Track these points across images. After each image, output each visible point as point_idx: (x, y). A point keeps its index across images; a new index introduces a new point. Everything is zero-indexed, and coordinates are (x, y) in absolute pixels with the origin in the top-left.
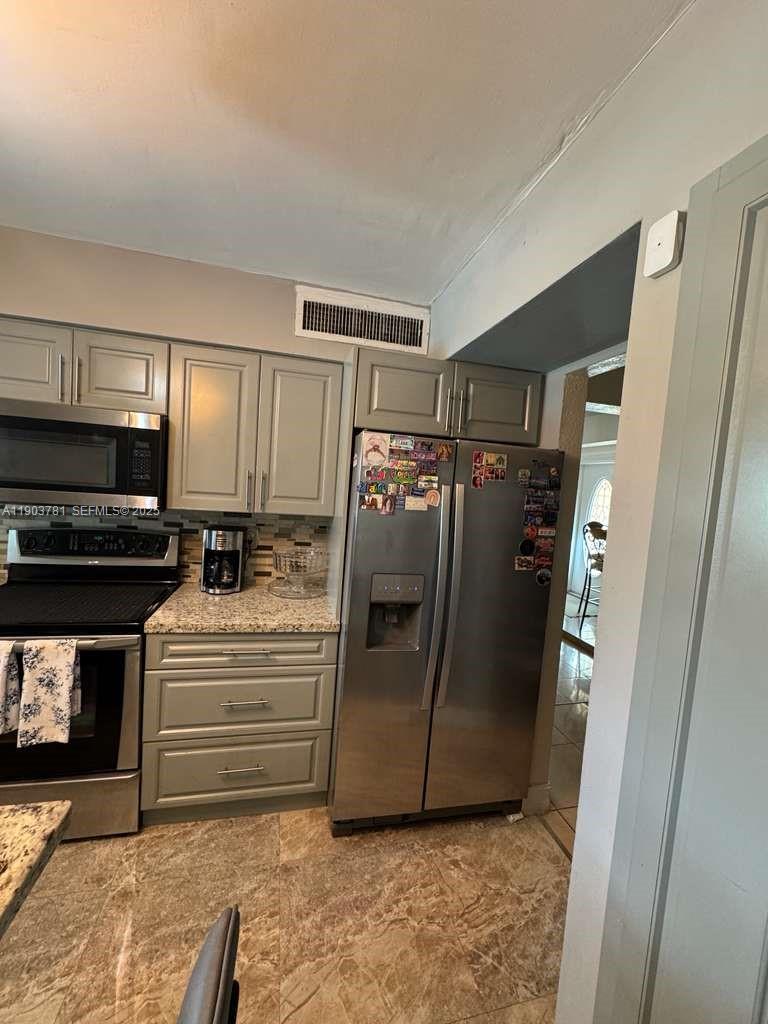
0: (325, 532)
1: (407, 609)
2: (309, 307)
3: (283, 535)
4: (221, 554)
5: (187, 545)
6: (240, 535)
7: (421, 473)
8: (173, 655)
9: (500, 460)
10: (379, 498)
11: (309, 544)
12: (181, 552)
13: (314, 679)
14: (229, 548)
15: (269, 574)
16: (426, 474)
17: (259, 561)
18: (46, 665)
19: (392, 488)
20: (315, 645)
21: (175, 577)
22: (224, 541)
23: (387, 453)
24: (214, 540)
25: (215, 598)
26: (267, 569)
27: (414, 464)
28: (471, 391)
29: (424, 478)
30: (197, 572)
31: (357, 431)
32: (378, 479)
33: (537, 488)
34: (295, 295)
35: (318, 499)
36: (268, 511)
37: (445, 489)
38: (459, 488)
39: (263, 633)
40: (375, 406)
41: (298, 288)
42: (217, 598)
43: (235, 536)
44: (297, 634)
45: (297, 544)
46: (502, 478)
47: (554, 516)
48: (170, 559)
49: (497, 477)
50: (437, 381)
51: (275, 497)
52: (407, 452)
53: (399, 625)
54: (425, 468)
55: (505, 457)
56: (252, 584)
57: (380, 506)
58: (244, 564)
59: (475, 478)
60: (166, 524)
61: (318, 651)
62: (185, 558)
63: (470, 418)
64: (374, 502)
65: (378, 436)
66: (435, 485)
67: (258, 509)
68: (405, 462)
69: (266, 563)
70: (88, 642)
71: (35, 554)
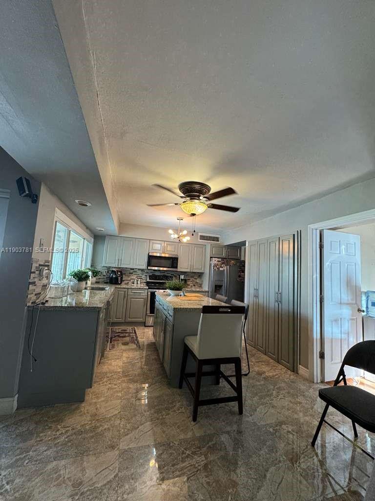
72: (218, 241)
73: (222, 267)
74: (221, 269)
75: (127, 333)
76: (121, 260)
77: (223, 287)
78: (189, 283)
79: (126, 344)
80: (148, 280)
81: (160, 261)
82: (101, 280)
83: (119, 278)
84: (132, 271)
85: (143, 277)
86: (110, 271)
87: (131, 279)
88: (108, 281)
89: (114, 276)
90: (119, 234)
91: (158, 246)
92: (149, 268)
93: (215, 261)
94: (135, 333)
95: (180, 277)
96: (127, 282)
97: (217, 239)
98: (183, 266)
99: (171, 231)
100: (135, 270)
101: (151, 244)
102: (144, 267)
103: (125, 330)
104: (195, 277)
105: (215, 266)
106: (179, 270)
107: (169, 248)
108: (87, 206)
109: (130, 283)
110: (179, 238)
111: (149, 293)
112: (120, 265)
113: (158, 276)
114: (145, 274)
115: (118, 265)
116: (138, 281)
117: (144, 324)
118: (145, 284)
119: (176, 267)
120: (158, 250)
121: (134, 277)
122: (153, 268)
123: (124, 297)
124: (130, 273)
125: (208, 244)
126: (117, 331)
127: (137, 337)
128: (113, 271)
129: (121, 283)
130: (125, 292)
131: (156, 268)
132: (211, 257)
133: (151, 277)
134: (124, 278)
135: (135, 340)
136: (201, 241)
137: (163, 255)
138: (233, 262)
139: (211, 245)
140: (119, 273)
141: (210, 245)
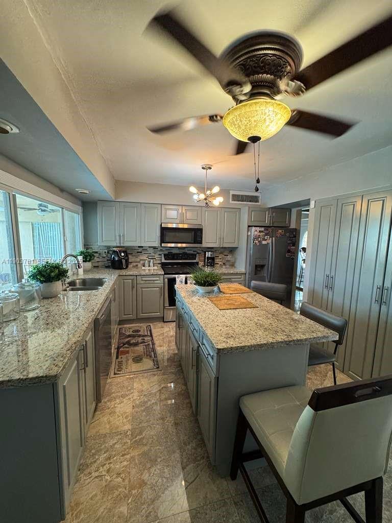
2: (233, 195)
10: (257, 242)
15: (218, 264)
33: (291, 237)
41: (231, 191)
47: (295, 244)
54: (266, 234)
72: (257, 201)
73: (266, 240)
74: (264, 242)
75: (140, 336)
76: (124, 236)
77: (266, 268)
78: (217, 261)
79: (138, 360)
80: (163, 261)
81: (177, 234)
82: (100, 264)
83: (124, 261)
84: (141, 250)
85: (157, 256)
86: (111, 251)
87: (141, 260)
88: (110, 264)
89: (116, 259)
90: (115, 199)
91: (173, 213)
92: (163, 245)
93: (254, 231)
94: (151, 336)
95: (205, 255)
96: (135, 264)
97: (254, 199)
98: (209, 240)
99: (193, 189)
100: (144, 248)
101: (163, 212)
102: (156, 243)
103: (138, 331)
104: (225, 254)
105: (256, 238)
106: (204, 246)
107: (189, 215)
108: (7, 132)
109: (140, 265)
110: (206, 199)
111: (166, 280)
112: (123, 243)
113: (177, 254)
114: (159, 253)
115: (120, 243)
116: (150, 261)
117: (163, 320)
118: (159, 265)
119: (201, 243)
120: (174, 218)
121: (144, 257)
122: (169, 245)
123: (133, 287)
124: (138, 252)
125: (245, 207)
126: (128, 333)
127: (153, 344)
128: (114, 251)
129: (127, 267)
130: (132, 280)
131: (173, 245)
132: (249, 226)
133: (167, 256)
134: (131, 259)
135: (151, 353)
136: (233, 202)
137: (181, 226)
138: (280, 231)
139: (249, 207)
140: (123, 254)
141: (247, 208)
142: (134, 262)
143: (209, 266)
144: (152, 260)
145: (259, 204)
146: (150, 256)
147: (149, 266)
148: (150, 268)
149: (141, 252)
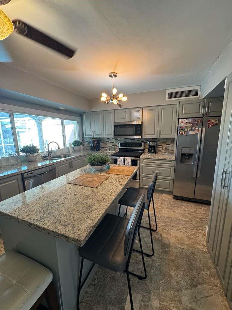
0: (173, 142)
1: (190, 155)
3: (164, 143)
4: (152, 146)
5: (145, 145)
6: (155, 142)
7: (193, 126)
8: (144, 162)
9: (216, 121)
10: (183, 132)
11: (170, 145)
12: (144, 146)
13: (170, 169)
14: (153, 145)
15: (161, 151)
16: (195, 126)
17: (159, 148)
18: (128, 161)
19: (186, 130)
20: (170, 163)
21: (143, 151)
22: (152, 144)
23: (185, 123)
24: (151, 144)
25: (150, 154)
26: (161, 150)
27: (192, 124)
28: (210, 105)
29: (194, 127)
30: (147, 150)
31: (179, 119)
32: (183, 128)
34: (166, 92)
35: (171, 134)
36: (161, 137)
37: (200, 129)
38: (204, 129)
39: (160, 159)
40: (183, 113)
42: (151, 155)
43: (154, 143)
44: (166, 160)
45: (167, 145)
46: (217, 125)
48: (142, 147)
49: (215, 125)
50: (200, 104)
51: (162, 134)
52: (190, 122)
53: (189, 159)
54: (194, 125)
55: (218, 120)
56: (158, 153)
57: (183, 134)
58: (156, 149)
59: (208, 126)
60: (142, 141)
61: (171, 164)
62: (145, 148)
63: (210, 111)
64: (182, 133)
65: (183, 119)
66: (197, 128)
67: (159, 137)
68: (189, 124)
69: (160, 149)
70: (133, 158)
71: (122, 147)
72: (196, 94)
73: (194, 130)
74: (191, 133)
98: (148, 133)
121: (110, 144)
142: (105, 148)
143: (150, 152)
144: (113, 147)
145: (198, 96)
146: (113, 144)
147: (112, 150)
148: (112, 151)
149: (108, 142)
